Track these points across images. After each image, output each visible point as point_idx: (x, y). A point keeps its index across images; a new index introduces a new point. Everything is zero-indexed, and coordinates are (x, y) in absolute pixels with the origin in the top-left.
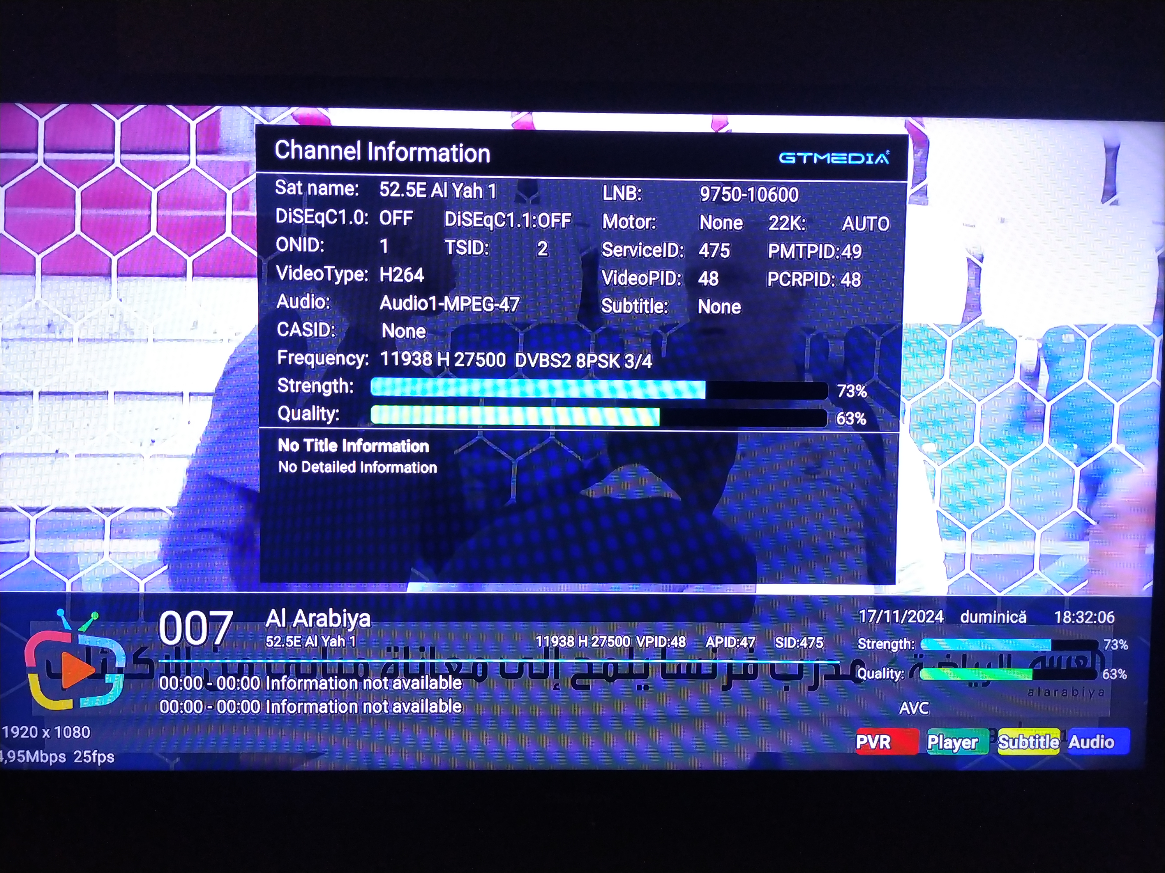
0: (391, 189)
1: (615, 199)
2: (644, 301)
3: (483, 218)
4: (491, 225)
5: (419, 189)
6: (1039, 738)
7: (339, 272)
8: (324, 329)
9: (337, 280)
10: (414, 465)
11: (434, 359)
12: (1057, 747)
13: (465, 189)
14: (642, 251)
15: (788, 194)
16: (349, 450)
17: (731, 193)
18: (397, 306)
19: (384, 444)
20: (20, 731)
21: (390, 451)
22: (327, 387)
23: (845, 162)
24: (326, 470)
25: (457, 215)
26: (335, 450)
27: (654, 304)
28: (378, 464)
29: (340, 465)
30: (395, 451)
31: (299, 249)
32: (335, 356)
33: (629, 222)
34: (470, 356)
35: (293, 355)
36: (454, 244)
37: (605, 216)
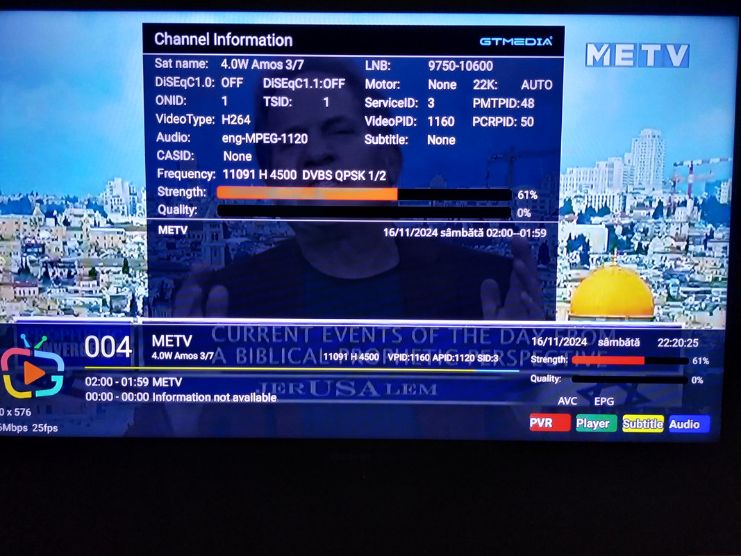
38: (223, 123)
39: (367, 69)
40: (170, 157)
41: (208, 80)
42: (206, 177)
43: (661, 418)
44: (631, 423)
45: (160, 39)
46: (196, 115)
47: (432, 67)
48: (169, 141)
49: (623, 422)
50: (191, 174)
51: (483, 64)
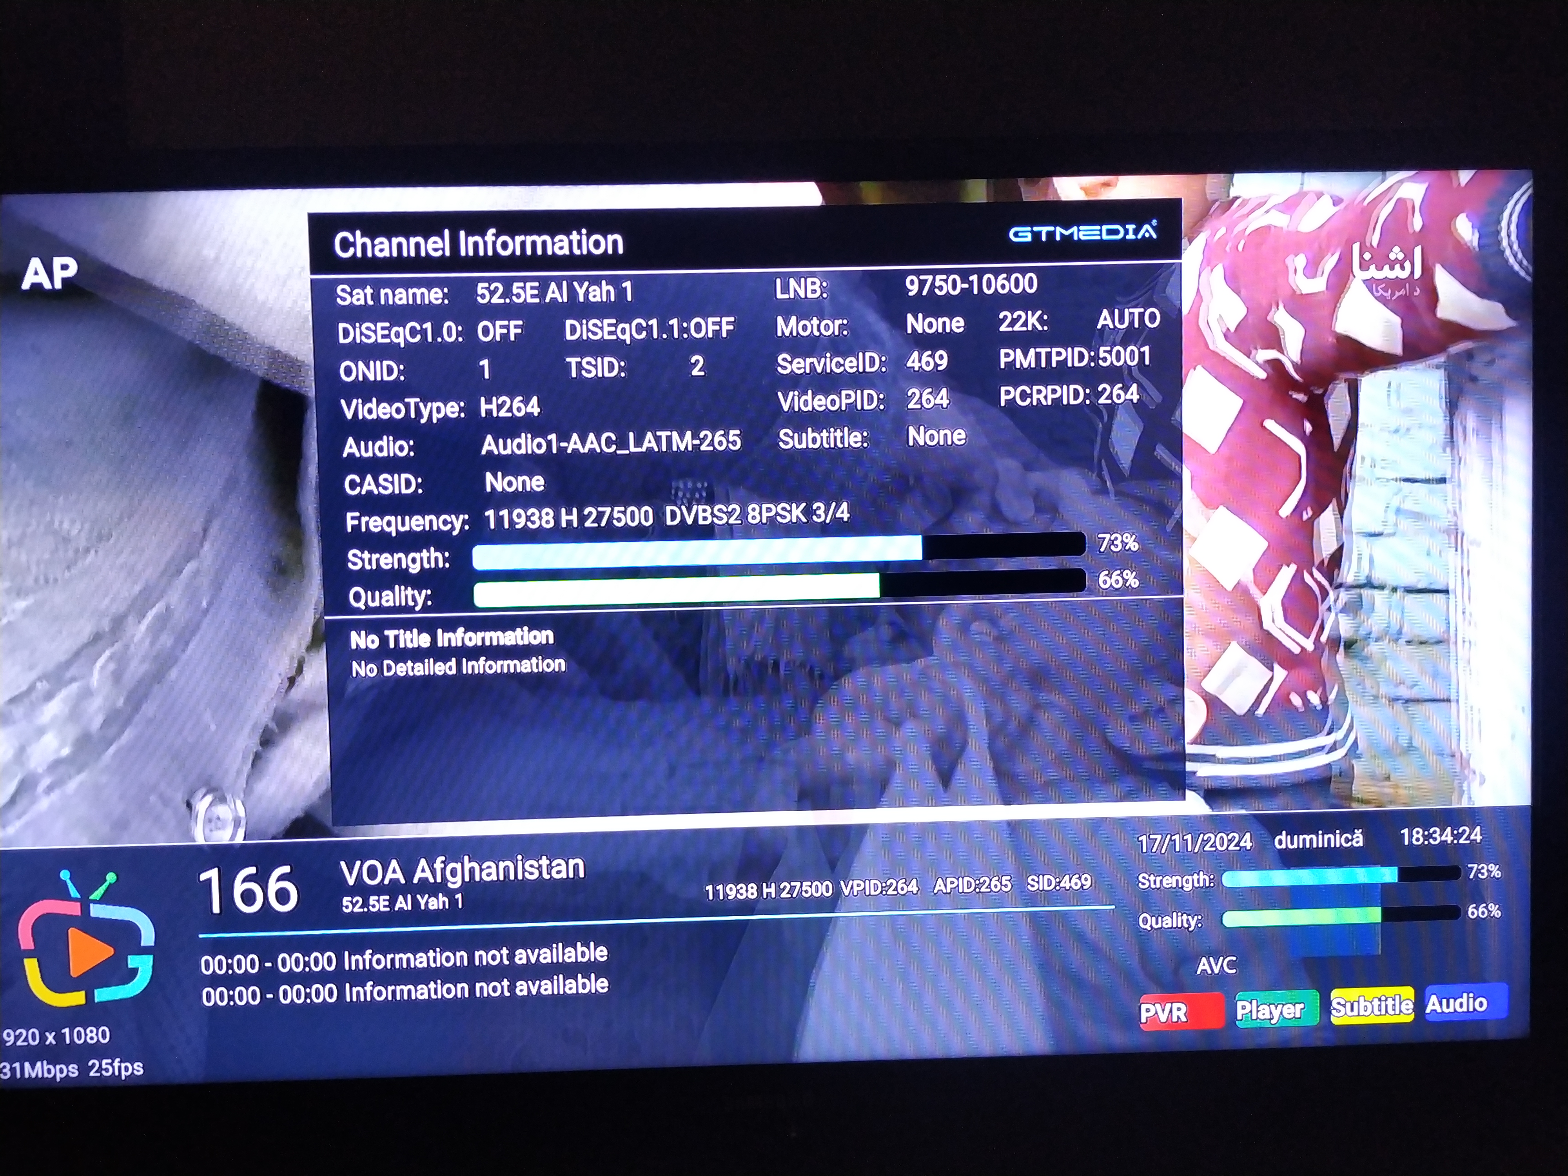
0: (492, 293)
1: (792, 296)
2: (835, 431)
3: (616, 328)
4: (627, 338)
5: (530, 292)
6: (1386, 1000)
7: (425, 406)
8: (408, 484)
9: (422, 416)
10: (534, 660)
11: (557, 518)
12: (1411, 1011)
13: (591, 289)
14: (829, 364)
15: (1024, 283)
16: (446, 645)
17: (947, 283)
18: (505, 448)
19: (492, 634)
20: (15, 1036)
21: (501, 643)
22: (414, 561)
23: (1098, 238)
24: (415, 671)
25: (581, 325)
26: (427, 645)
27: (849, 434)
28: (486, 661)
29: (434, 664)
30: (508, 643)
31: (372, 378)
32: (424, 518)
33: (812, 327)
34: (604, 512)
35: (367, 518)
36: (579, 364)
37: (780, 320)
38: (483, 414)
39: (779, 296)
40: (373, 487)
41: (449, 328)
42: (449, 526)
43: (1408, 992)
44: (1348, 1005)
45: (346, 245)
46: (425, 401)
47: (913, 290)
48: (370, 454)
49: (1330, 1004)
50: (417, 523)
51: (1017, 280)
